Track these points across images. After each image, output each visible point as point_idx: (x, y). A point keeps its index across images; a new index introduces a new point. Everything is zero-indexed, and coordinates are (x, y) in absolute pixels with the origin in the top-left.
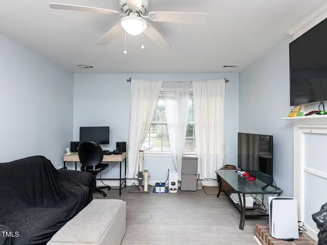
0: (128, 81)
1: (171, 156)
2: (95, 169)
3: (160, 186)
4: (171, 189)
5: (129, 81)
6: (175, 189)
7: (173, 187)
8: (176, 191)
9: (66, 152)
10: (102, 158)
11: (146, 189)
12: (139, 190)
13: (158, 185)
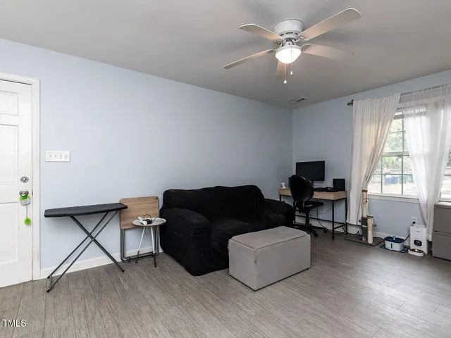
0: (349, 104)
1: (417, 202)
2: (305, 204)
3: (394, 242)
4: (413, 250)
5: (351, 104)
6: (420, 251)
7: (417, 248)
8: (420, 255)
9: (282, 187)
10: (312, 194)
11: (370, 241)
12: (361, 239)
13: (389, 239)
